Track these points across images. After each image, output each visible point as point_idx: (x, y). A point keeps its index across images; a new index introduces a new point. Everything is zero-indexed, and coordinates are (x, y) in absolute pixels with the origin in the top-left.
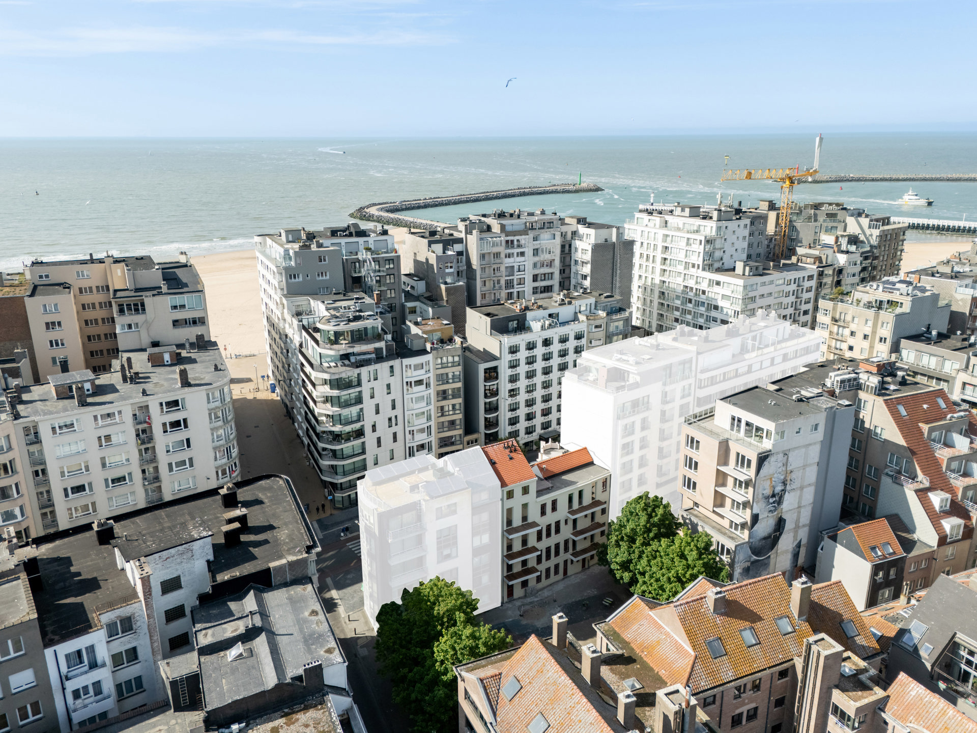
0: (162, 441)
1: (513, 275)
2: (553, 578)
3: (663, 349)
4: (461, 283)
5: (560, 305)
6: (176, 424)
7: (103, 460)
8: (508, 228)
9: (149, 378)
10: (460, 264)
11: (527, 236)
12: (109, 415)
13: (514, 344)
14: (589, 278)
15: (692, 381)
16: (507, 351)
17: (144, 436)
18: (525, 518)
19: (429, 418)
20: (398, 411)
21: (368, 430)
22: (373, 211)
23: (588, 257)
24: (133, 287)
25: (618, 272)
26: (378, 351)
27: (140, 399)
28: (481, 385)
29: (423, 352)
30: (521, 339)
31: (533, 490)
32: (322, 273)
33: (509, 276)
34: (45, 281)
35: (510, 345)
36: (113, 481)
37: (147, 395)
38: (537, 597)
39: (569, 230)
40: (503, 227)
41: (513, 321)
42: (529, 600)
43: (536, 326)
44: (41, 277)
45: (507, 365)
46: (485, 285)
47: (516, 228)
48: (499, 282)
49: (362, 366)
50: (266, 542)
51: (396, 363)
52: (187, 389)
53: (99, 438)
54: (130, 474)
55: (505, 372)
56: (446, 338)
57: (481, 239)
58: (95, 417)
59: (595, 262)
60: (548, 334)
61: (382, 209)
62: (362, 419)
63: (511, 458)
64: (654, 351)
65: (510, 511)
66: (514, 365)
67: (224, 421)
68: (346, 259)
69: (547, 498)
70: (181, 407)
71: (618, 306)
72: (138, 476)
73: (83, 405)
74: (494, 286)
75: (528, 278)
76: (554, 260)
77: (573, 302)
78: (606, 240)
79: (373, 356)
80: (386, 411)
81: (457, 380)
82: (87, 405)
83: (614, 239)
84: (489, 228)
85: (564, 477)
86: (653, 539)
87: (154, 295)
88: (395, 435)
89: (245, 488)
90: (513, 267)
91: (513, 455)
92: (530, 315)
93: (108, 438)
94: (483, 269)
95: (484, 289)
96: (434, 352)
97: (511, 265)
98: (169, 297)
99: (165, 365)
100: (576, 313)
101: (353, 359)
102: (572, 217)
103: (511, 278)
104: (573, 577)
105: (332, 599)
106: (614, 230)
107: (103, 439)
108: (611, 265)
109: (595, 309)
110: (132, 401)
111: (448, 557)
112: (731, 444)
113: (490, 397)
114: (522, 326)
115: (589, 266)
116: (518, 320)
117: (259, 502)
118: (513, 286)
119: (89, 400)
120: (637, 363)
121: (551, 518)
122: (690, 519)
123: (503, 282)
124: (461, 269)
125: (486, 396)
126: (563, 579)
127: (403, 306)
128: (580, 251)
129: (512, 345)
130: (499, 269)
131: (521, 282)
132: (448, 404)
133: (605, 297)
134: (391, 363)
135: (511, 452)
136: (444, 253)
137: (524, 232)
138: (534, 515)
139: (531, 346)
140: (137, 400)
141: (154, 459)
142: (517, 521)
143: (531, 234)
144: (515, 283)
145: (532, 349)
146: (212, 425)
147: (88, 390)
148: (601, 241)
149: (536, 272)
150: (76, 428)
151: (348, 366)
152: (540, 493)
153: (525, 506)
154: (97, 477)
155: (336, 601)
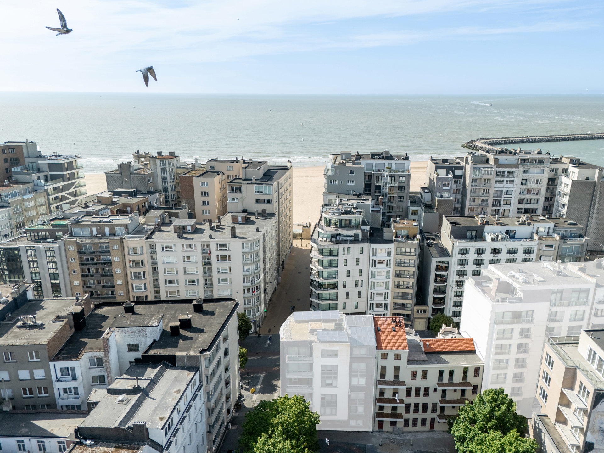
0: (215, 265)
1: (501, 197)
2: (419, 427)
3: (565, 276)
4: (452, 198)
5: (520, 224)
6: (224, 257)
7: (185, 269)
8: (500, 162)
9: (224, 229)
10: (458, 184)
11: (518, 169)
12: (190, 246)
13: (465, 248)
14: (566, 207)
15: (587, 308)
16: (458, 252)
17: (207, 261)
18: (396, 376)
19: (387, 288)
20: (364, 278)
21: (340, 286)
22: (478, 144)
23: (568, 190)
24: (244, 178)
25: (597, 205)
26: (356, 236)
27: (207, 239)
28: (433, 273)
29: (390, 241)
30: (472, 246)
31: (405, 357)
32: (351, 181)
33: (497, 197)
34: (212, 170)
35: (461, 248)
36: (189, 282)
37: (212, 238)
38: (400, 436)
39: (560, 167)
40: (496, 161)
41: (472, 230)
42: (393, 436)
43: (489, 237)
44: (211, 167)
45: (456, 262)
46: (474, 201)
47: (508, 162)
48: (486, 200)
49: (341, 243)
50: (191, 339)
51: (366, 246)
52: (233, 239)
53: (184, 257)
54: (198, 280)
55: (454, 267)
56: (411, 234)
57: (474, 168)
58: (183, 245)
59: (573, 195)
60: (497, 245)
61: (485, 143)
62: (337, 278)
63: (394, 331)
64: (555, 275)
65: (383, 368)
66: (462, 263)
67: (251, 261)
68: (374, 174)
69: (419, 368)
70: (227, 248)
71: (579, 233)
72: (201, 282)
73: (180, 238)
74: (482, 204)
75: (514, 200)
76: (540, 189)
77: (532, 224)
78: (588, 179)
79: (352, 238)
80: (355, 275)
81: (413, 265)
82: (182, 238)
83: (596, 179)
84: (488, 161)
85: (443, 356)
86: (490, 428)
87: (247, 183)
88: (360, 293)
89: (215, 303)
90: (502, 191)
91: (396, 328)
92: (487, 228)
93: (189, 258)
94: (474, 190)
95: (473, 204)
96: (396, 243)
97: (499, 189)
98: (255, 185)
99: (238, 224)
100: (533, 233)
101: (338, 238)
102: (567, 158)
103: (499, 199)
104: (438, 433)
105: (276, 386)
106: (597, 171)
107: (186, 258)
108: (589, 199)
109: (553, 232)
110: (202, 240)
111: (330, 385)
112: (578, 372)
113: (439, 283)
114: (479, 235)
115: (568, 197)
116: (476, 231)
117: (212, 313)
118: (500, 205)
119: (184, 236)
120: (525, 282)
121: (420, 383)
122: (538, 425)
123: (490, 201)
124: (458, 188)
125: (436, 281)
126: (429, 431)
127: (407, 209)
128: (563, 185)
129: (462, 248)
130: (487, 191)
131: (508, 203)
132: (402, 281)
133: (568, 224)
134: (361, 245)
135: (396, 326)
136: (447, 175)
137: (516, 166)
138: (405, 375)
139: (481, 252)
140: (204, 240)
141: (210, 275)
142: (390, 376)
143: (522, 168)
144: (502, 202)
145: (481, 254)
146: (244, 262)
147: (189, 230)
148: (583, 178)
149: (522, 196)
150: (173, 249)
151: (333, 242)
152: (410, 361)
153: (397, 369)
154: (181, 278)
155: (277, 388)
